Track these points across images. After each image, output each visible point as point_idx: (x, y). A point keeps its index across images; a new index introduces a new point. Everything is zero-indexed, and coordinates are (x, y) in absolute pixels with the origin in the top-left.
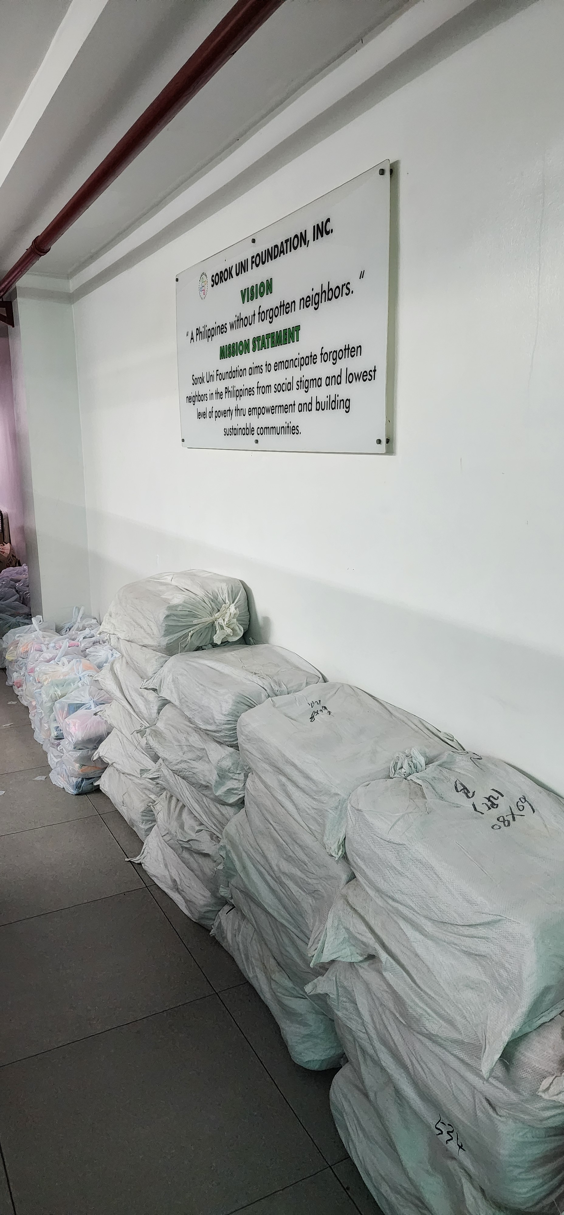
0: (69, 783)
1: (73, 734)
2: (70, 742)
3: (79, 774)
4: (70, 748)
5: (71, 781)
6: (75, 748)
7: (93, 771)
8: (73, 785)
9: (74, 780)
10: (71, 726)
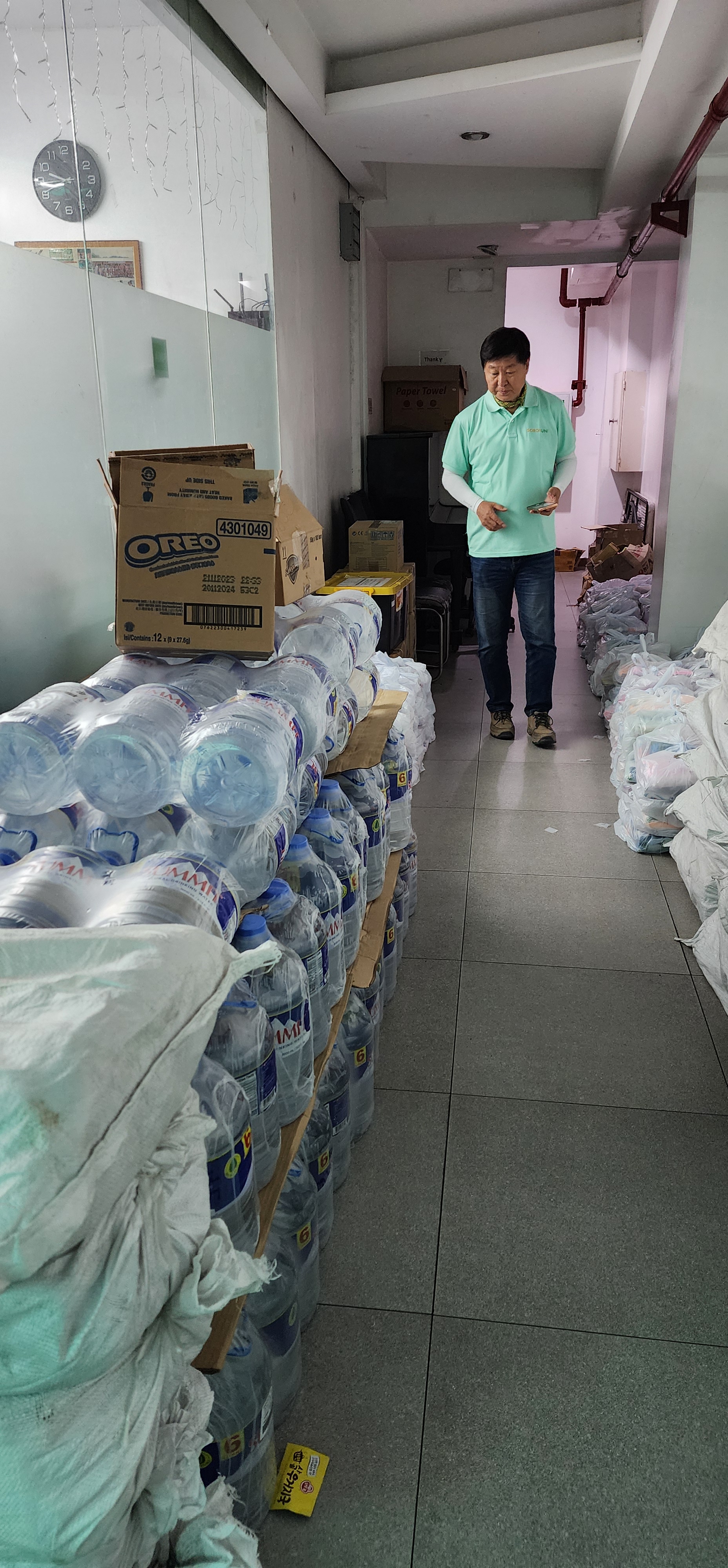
0: (632, 837)
1: (647, 777)
2: (641, 787)
3: (646, 828)
4: (641, 794)
5: (635, 835)
6: (646, 795)
7: (663, 828)
8: (637, 840)
9: (639, 835)
10: (647, 768)
